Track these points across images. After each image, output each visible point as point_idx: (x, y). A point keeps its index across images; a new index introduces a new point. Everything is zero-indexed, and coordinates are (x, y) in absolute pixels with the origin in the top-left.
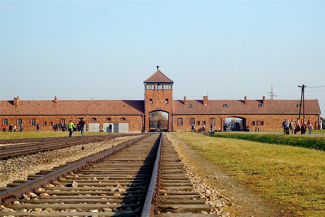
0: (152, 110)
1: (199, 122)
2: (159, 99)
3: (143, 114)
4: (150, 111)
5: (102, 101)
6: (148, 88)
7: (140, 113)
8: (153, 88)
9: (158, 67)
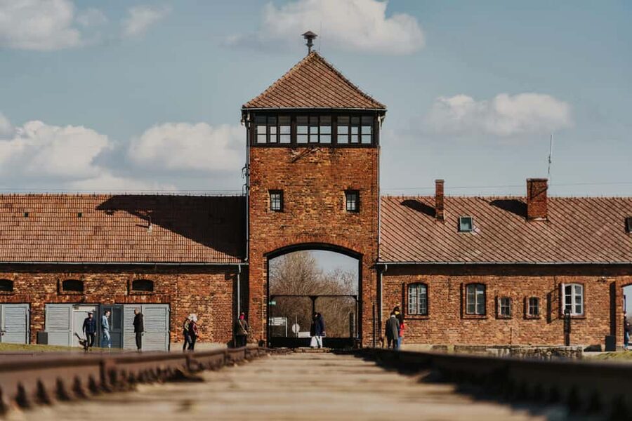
0: (280, 243)
1: (507, 301)
2: (315, 192)
3: (236, 261)
4: (273, 245)
5: (41, 197)
6: (262, 139)
7: (223, 259)
8: (285, 139)
9: (310, 37)
